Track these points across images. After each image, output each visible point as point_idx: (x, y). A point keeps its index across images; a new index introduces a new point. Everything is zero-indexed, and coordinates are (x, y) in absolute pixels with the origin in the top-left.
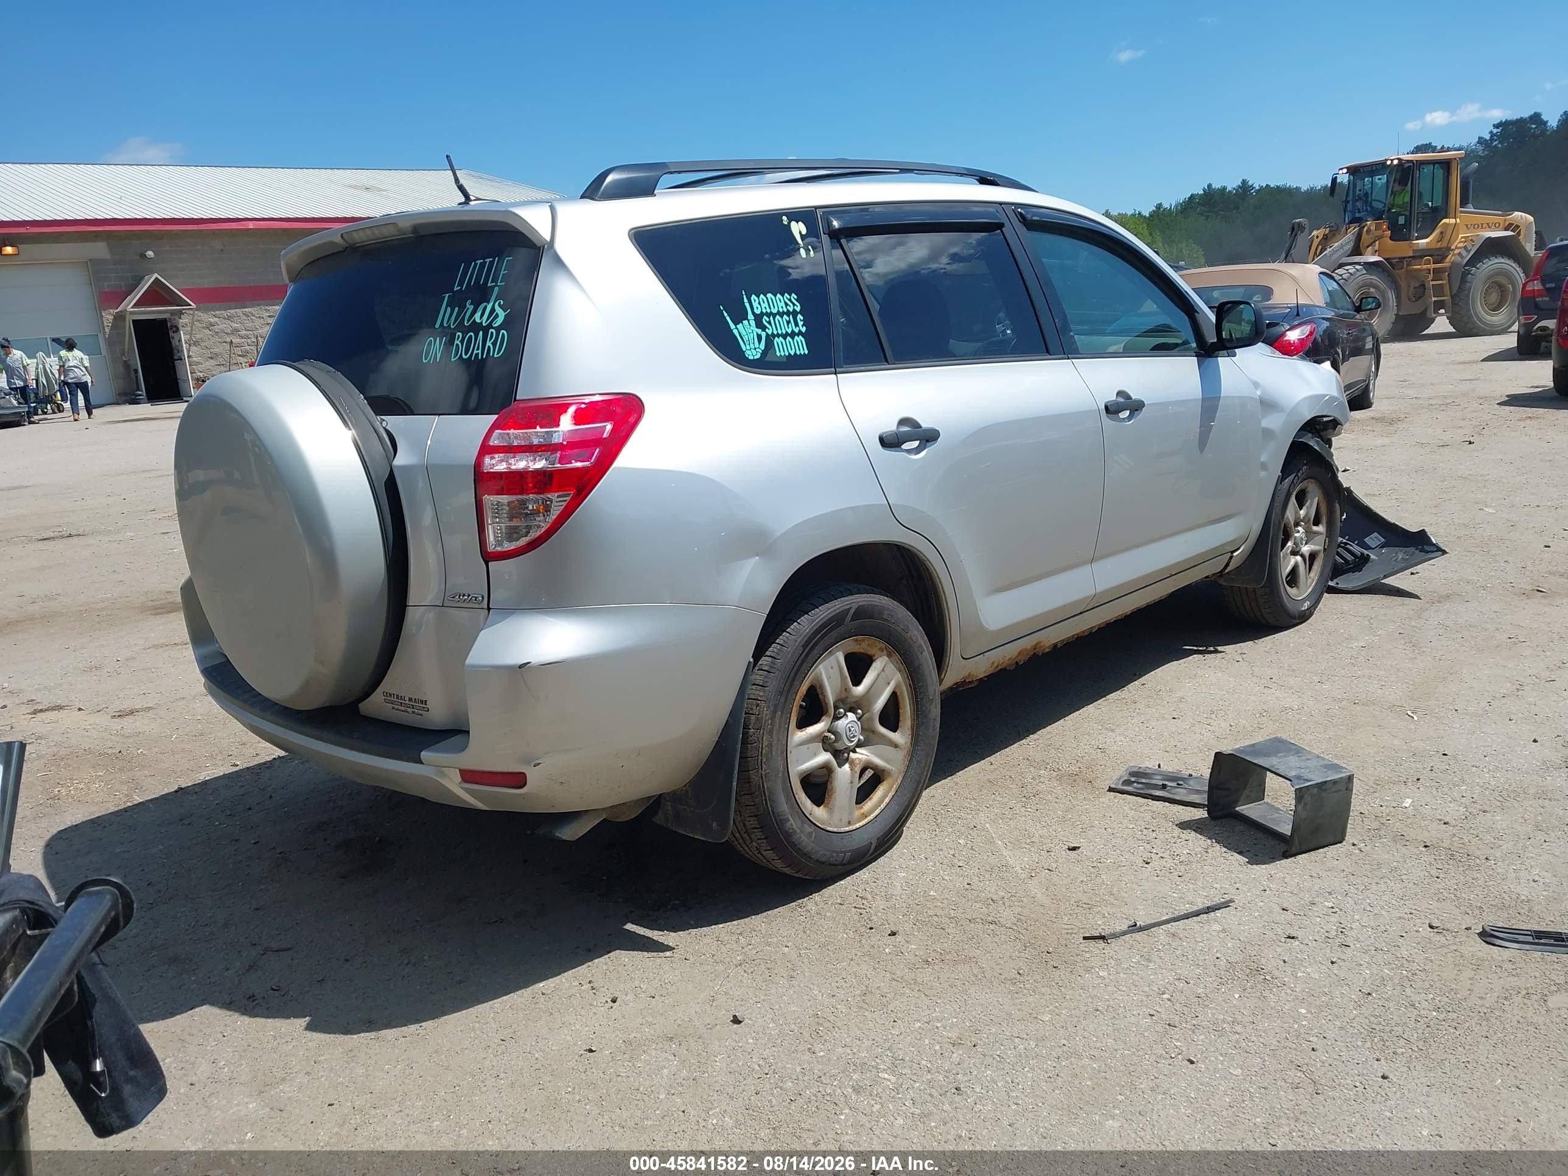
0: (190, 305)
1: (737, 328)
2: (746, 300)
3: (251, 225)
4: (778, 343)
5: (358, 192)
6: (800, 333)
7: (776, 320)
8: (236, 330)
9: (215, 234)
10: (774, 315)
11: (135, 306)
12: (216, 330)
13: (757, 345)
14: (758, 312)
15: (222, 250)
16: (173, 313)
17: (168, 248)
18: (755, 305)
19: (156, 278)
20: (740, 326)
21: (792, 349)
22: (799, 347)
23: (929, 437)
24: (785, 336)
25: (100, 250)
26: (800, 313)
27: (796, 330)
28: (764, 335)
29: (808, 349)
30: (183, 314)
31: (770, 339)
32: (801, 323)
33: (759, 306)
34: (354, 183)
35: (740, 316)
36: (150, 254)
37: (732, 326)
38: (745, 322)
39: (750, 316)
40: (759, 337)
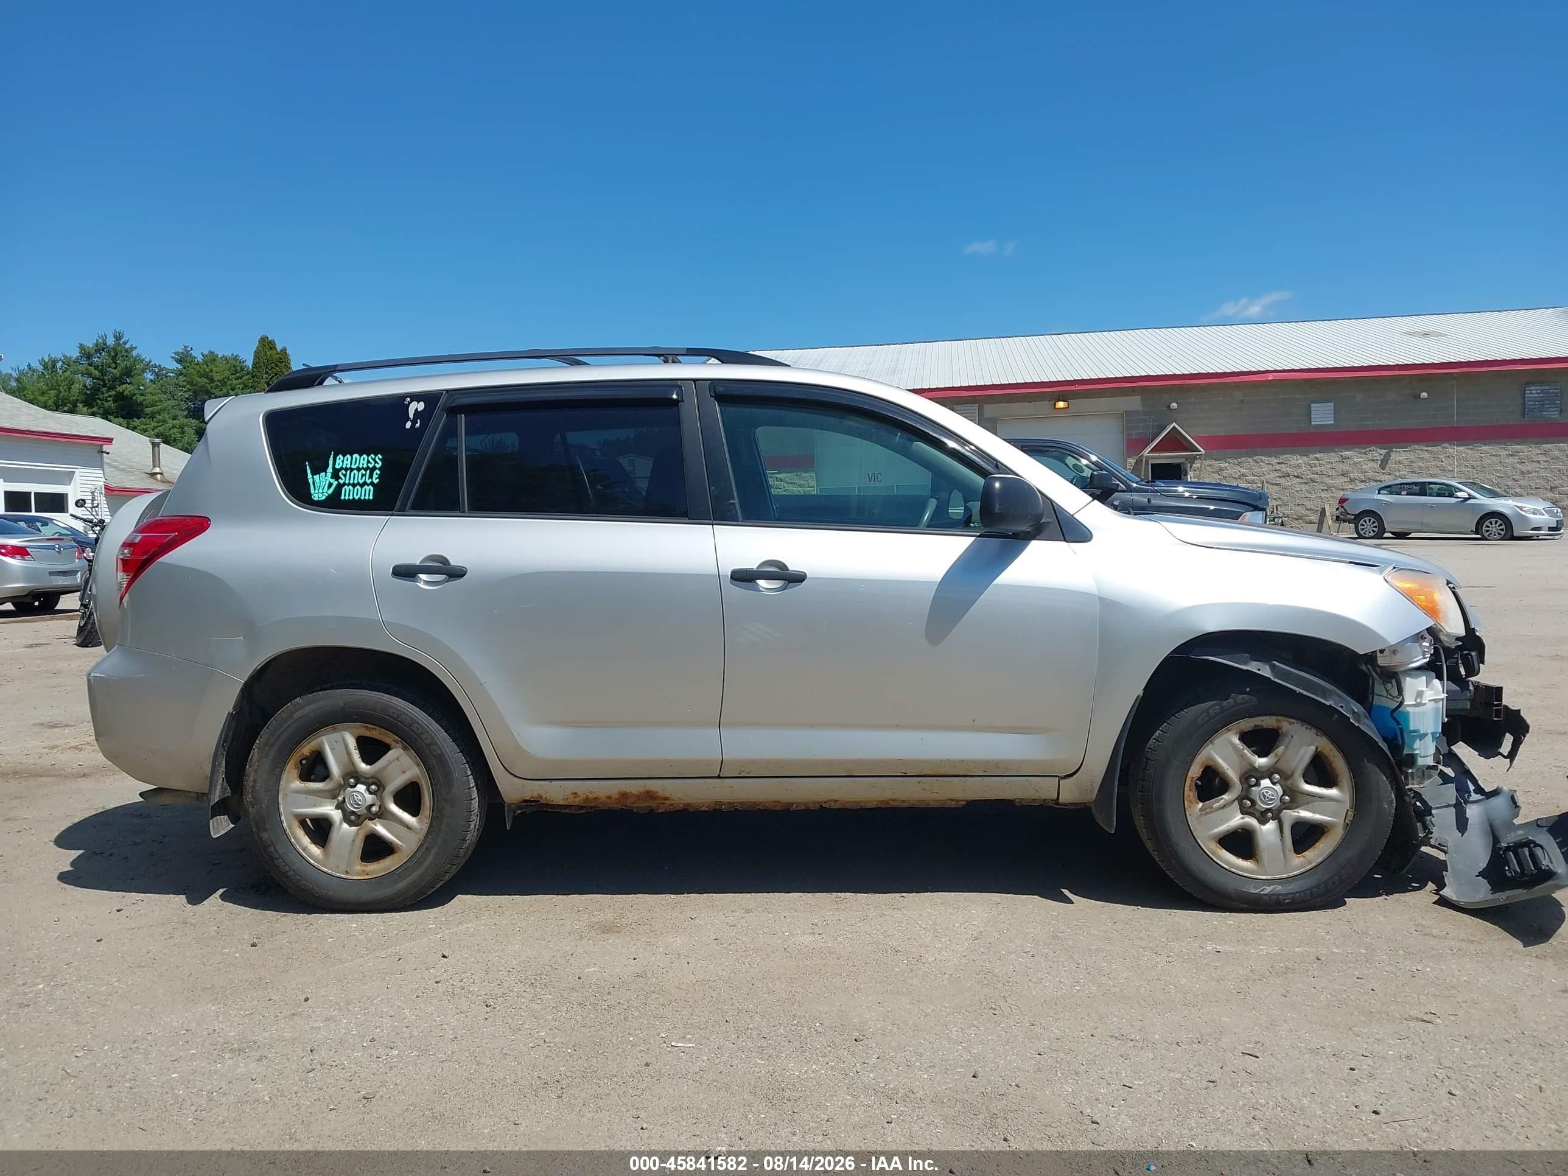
0: (1200, 451)
1: (313, 478)
2: (331, 458)
3: (1271, 377)
4: (345, 490)
5: (1414, 339)
6: (372, 484)
7: (352, 474)
8: (1244, 475)
9: (1237, 385)
10: (352, 470)
11: (1152, 451)
12: (1225, 475)
13: (325, 490)
14: (337, 467)
15: (1242, 400)
16: (1187, 458)
17: (1193, 400)
18: (338, 461)
19: (1174, 427)
20: (316, 477)
21: (357, 494)
22: (368, 493)
23: (456, 574)
24: (354, 485)
25: (1134, 403)
26: (380, 469)
27: (369, 481)
28: (335, 483)
29: (374, 495)
30: (1197, 459)
31: (340, 487)
32: (375, 476)
33: (341, 463)
34: (1412, 330)
35: (319, 468)
36: (1174, 405)
37: (310, 475)
38: (323, 474)
39: (330, 470)
40: (330, 485)
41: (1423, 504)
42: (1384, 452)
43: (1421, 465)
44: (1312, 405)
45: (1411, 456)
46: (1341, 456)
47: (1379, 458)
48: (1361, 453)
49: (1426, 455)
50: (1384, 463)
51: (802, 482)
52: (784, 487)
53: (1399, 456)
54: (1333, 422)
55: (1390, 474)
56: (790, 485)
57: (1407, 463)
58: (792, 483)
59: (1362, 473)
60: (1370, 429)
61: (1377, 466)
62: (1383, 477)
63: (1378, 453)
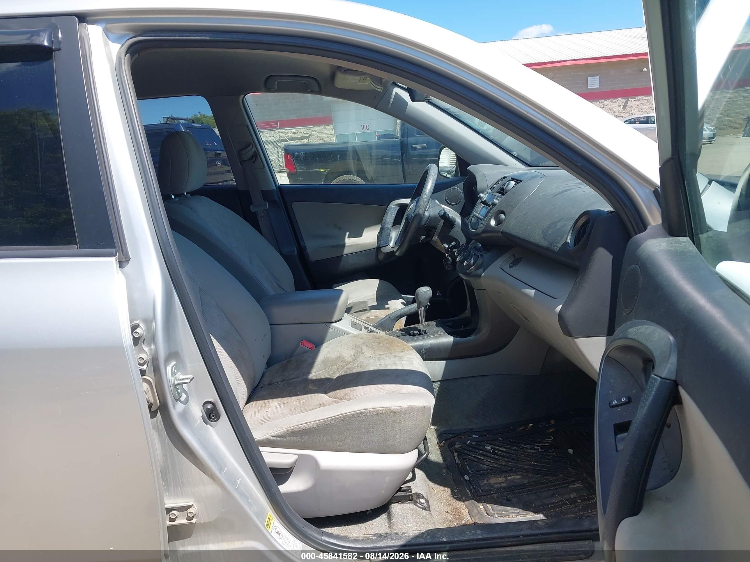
3: (568, 63)
9: (550, 69)
15: (553, 77)
41: (647, 128)
42: (625, 100)
43: (642, 107)
44: (589, 78)
45: (637, 103)
46: (603, 105)
47: (622, 105)
48: (612, 102)
49: (645, 102)
50: (624, 107)
51: (327, 132)
52: (317, 135)
53: (632, 102)
54: (599, 87)
55: (627, 113)
56: (320, 134)
57: (635, 106)
58: (321, 133)
59: (613, 113)
60: (617, 89)
61: (621, 109)
62: (623, 115)
63: (621, 101)
